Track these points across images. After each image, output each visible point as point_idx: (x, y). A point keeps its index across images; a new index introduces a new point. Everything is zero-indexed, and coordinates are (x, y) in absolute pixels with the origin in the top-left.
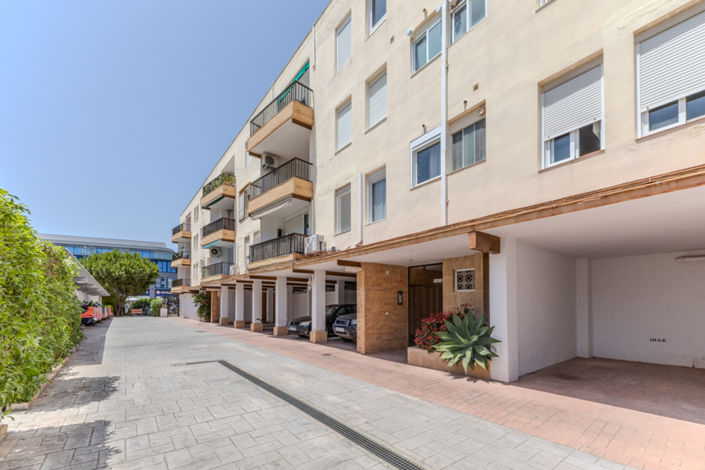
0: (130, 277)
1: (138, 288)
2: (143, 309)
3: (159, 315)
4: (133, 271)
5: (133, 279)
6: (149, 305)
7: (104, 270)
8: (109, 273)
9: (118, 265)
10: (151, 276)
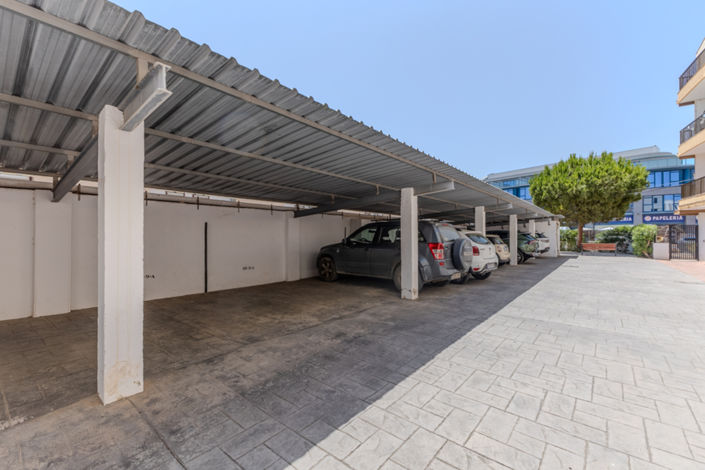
0: (595, 193)
1: (609, 209)
2: (619, 244)
3: (650, 255)
4: (599, 182)
5: (600, 195)
6: (630, 236)
7: (557, 186)
8: (563, 190)
9: (575, 176)
10: (632, 187)
